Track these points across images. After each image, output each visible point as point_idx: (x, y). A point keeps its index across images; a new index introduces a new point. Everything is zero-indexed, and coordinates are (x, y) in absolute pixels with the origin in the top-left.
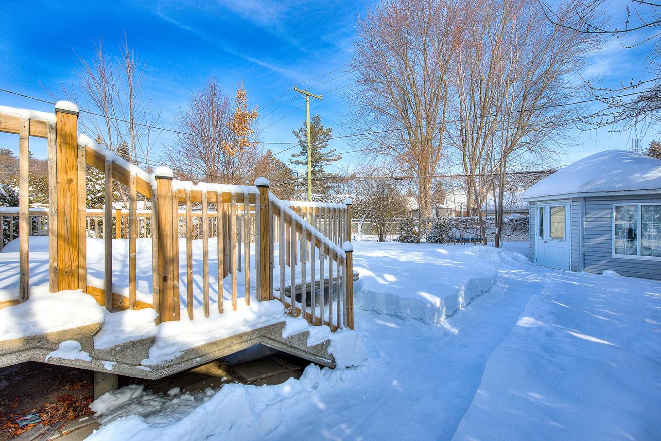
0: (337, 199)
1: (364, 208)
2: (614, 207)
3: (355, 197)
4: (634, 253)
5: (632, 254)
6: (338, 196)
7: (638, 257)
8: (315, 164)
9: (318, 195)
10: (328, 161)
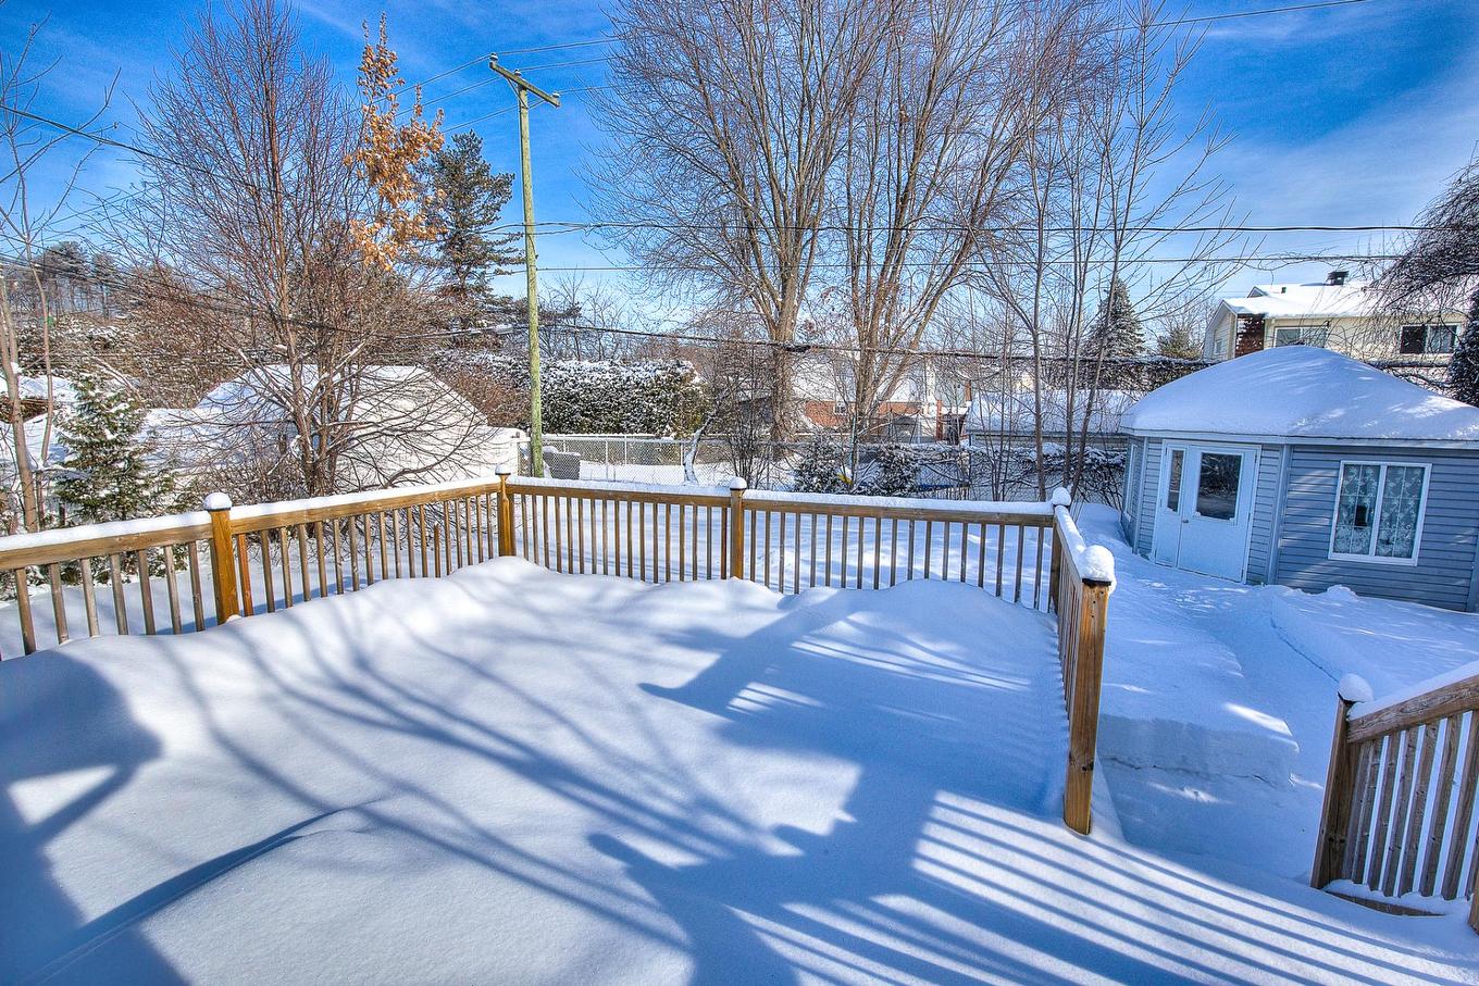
0: (559, 372)
1: (633, 399)
2: (1342, 466)
3: (608, 368)
4: (1365, 552)
5: (1361, 552)
6: (560, 363)
7: (1371, 558)
8: (465, 268)
9: (502, 359)
10: (500, 261)
